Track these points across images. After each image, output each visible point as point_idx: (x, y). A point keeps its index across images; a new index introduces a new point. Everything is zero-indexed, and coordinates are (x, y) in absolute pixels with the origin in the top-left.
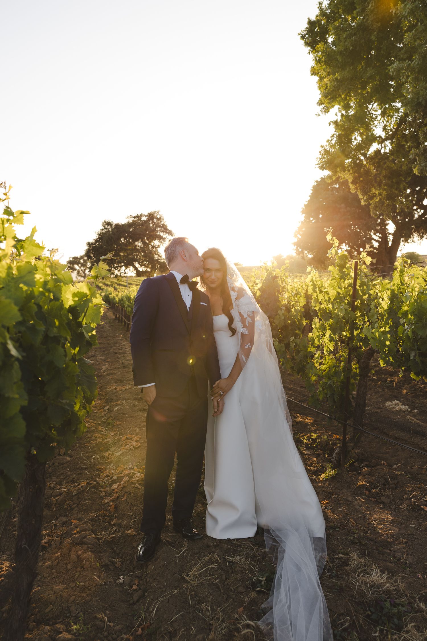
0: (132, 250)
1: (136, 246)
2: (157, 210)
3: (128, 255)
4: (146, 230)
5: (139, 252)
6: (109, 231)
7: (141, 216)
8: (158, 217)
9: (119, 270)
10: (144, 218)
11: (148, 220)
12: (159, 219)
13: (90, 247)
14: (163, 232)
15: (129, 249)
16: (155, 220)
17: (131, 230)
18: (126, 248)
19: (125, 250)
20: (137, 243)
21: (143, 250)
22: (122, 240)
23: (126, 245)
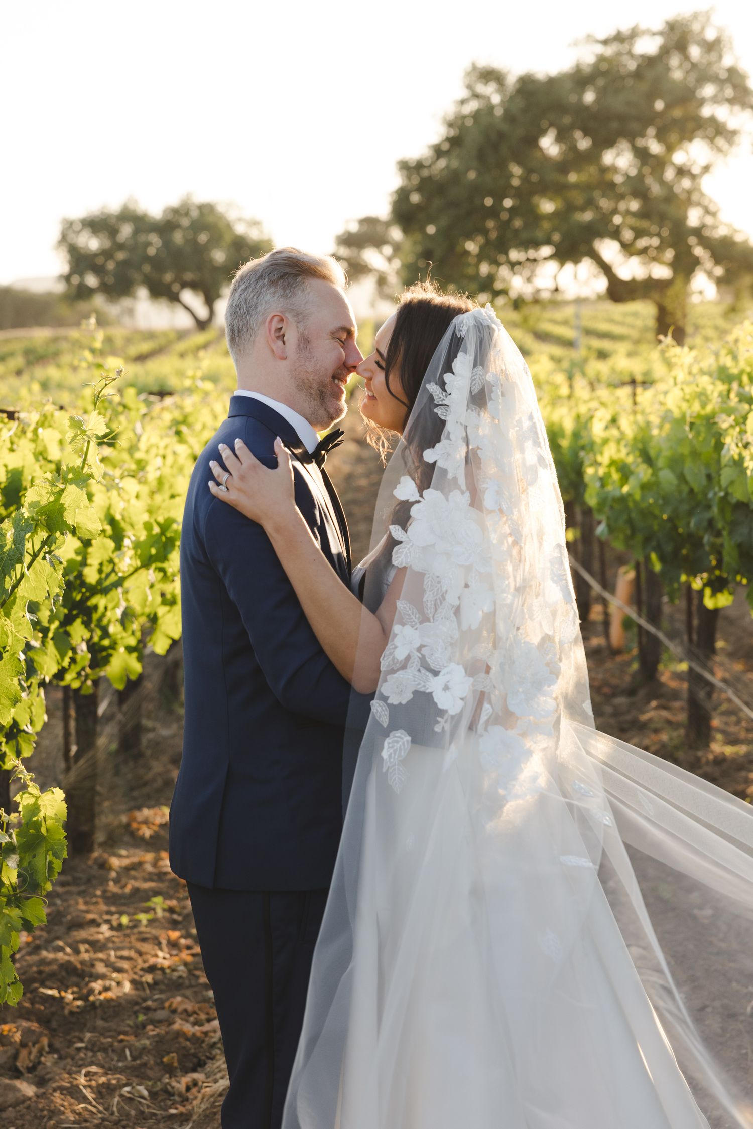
0: (586, 187)
1: (604, 170)
2: (702, 7)
3: (570, 208)
4: (651, 97)
5: (622, 197)
6: (491, 108)
7: (634, 34)
8: (710, 35)
9: (529, 280)
10: (648, 46)
11: (665, 51)
12: (713, 47)
13: (409, 177)
14: (731, 101)
15: (576, 186)
16: (695, 52)
17: (589, 97)
18: (560, 178)
19: (557, 189)
20: (609, 157)
21: (637, 188)
22: (549, 145)
23: (563, 166)
